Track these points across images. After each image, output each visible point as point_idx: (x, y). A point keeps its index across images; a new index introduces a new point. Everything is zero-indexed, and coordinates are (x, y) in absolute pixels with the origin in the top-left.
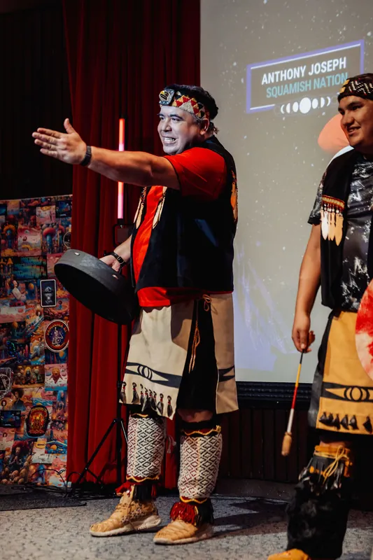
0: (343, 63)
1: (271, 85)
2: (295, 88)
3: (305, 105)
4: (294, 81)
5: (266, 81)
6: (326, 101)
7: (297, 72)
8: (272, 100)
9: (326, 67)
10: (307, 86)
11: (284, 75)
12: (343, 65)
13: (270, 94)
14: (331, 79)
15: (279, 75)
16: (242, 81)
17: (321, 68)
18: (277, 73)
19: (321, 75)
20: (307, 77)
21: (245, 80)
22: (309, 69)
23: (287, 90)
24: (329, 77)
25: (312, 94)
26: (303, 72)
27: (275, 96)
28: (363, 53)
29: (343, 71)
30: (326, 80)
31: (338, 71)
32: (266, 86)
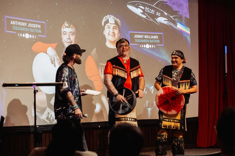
0: (39, 26)
1: (14, 25)
2: (23, 29)
3: (27, 36)
4: (23, 27)
5: (12, 23)
6: (34, 37)
7: (24, 24)
8: (15, 30)
9: (34, 26)
10: (27, 30)
11: (19, 23)
12: (39, 27)
13: (14, 28)
14: (36, 30)
15: (17, 23)
16: (3, 20)
17: (32, 26)
18: (17, 22)
19: (32, 28)
20: (27, 27)
21: (4, 20)
22: (28, 25)
23: (20, 29)
24: (35, 29)
25: (30, 33)
26: (26, 24)
27: (16, 29)
28: (46, 26)
29: (39, 29)
30: (34, 30)
31: (37, 28)
32: (12, 25)
